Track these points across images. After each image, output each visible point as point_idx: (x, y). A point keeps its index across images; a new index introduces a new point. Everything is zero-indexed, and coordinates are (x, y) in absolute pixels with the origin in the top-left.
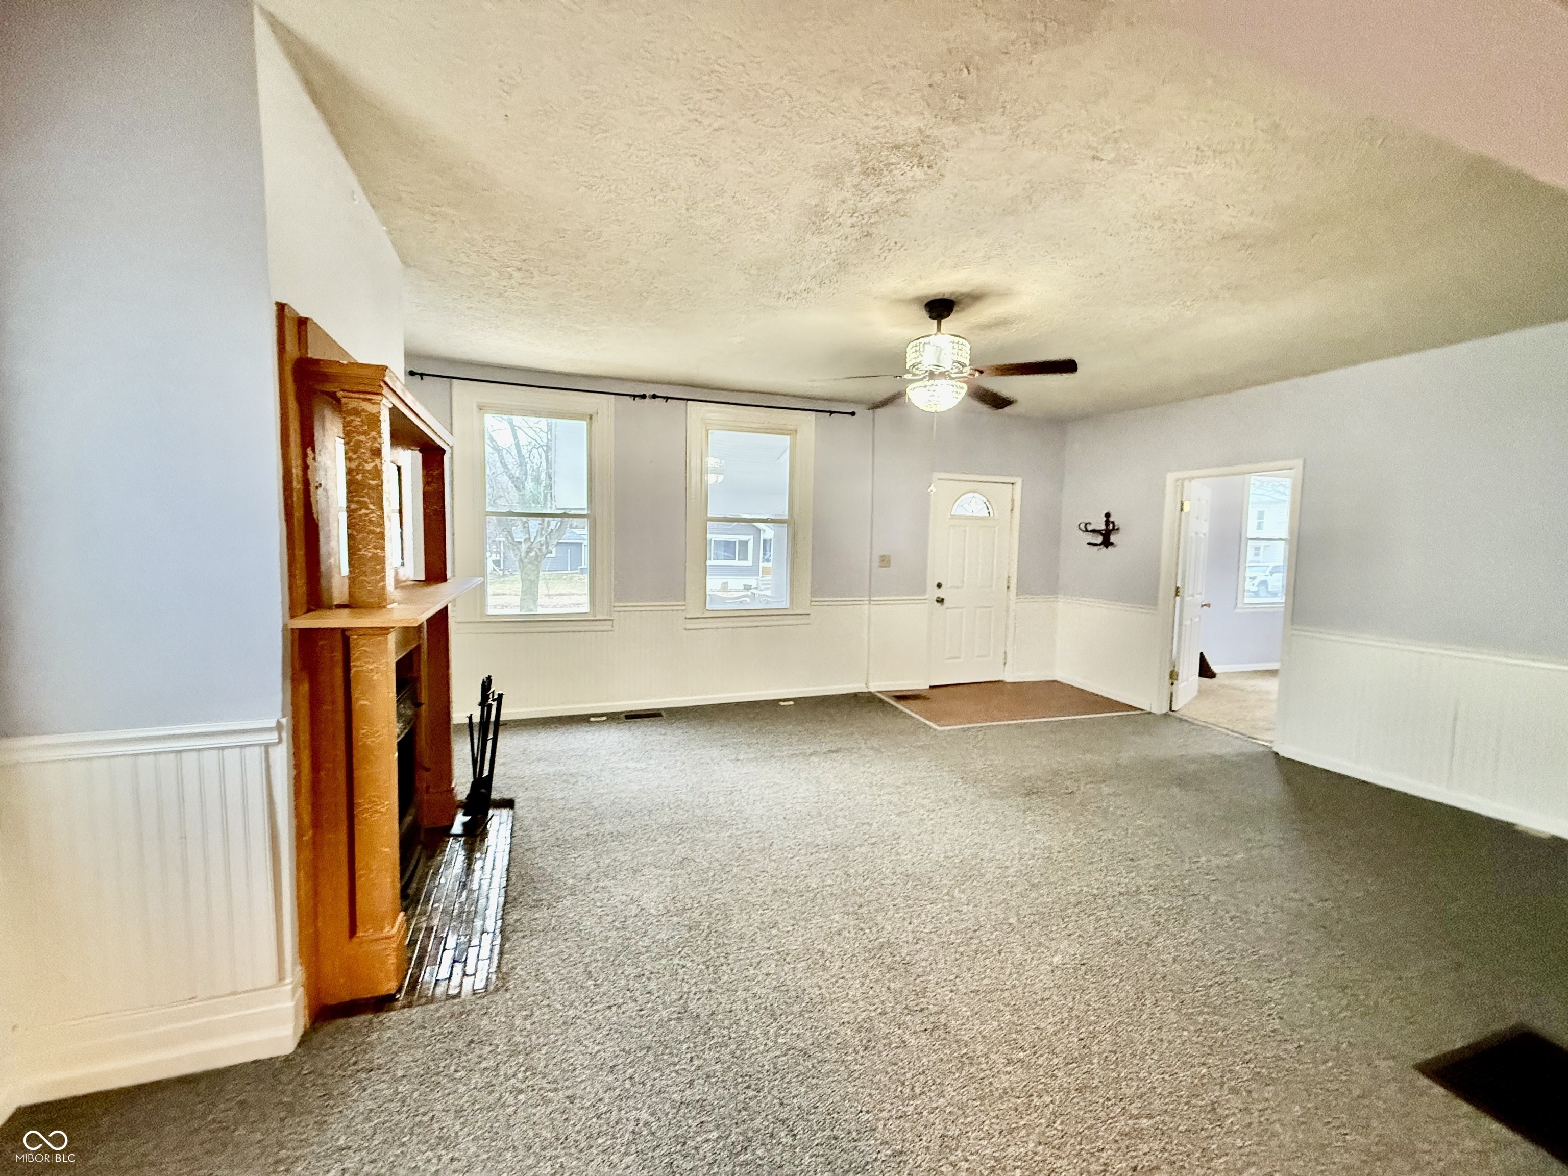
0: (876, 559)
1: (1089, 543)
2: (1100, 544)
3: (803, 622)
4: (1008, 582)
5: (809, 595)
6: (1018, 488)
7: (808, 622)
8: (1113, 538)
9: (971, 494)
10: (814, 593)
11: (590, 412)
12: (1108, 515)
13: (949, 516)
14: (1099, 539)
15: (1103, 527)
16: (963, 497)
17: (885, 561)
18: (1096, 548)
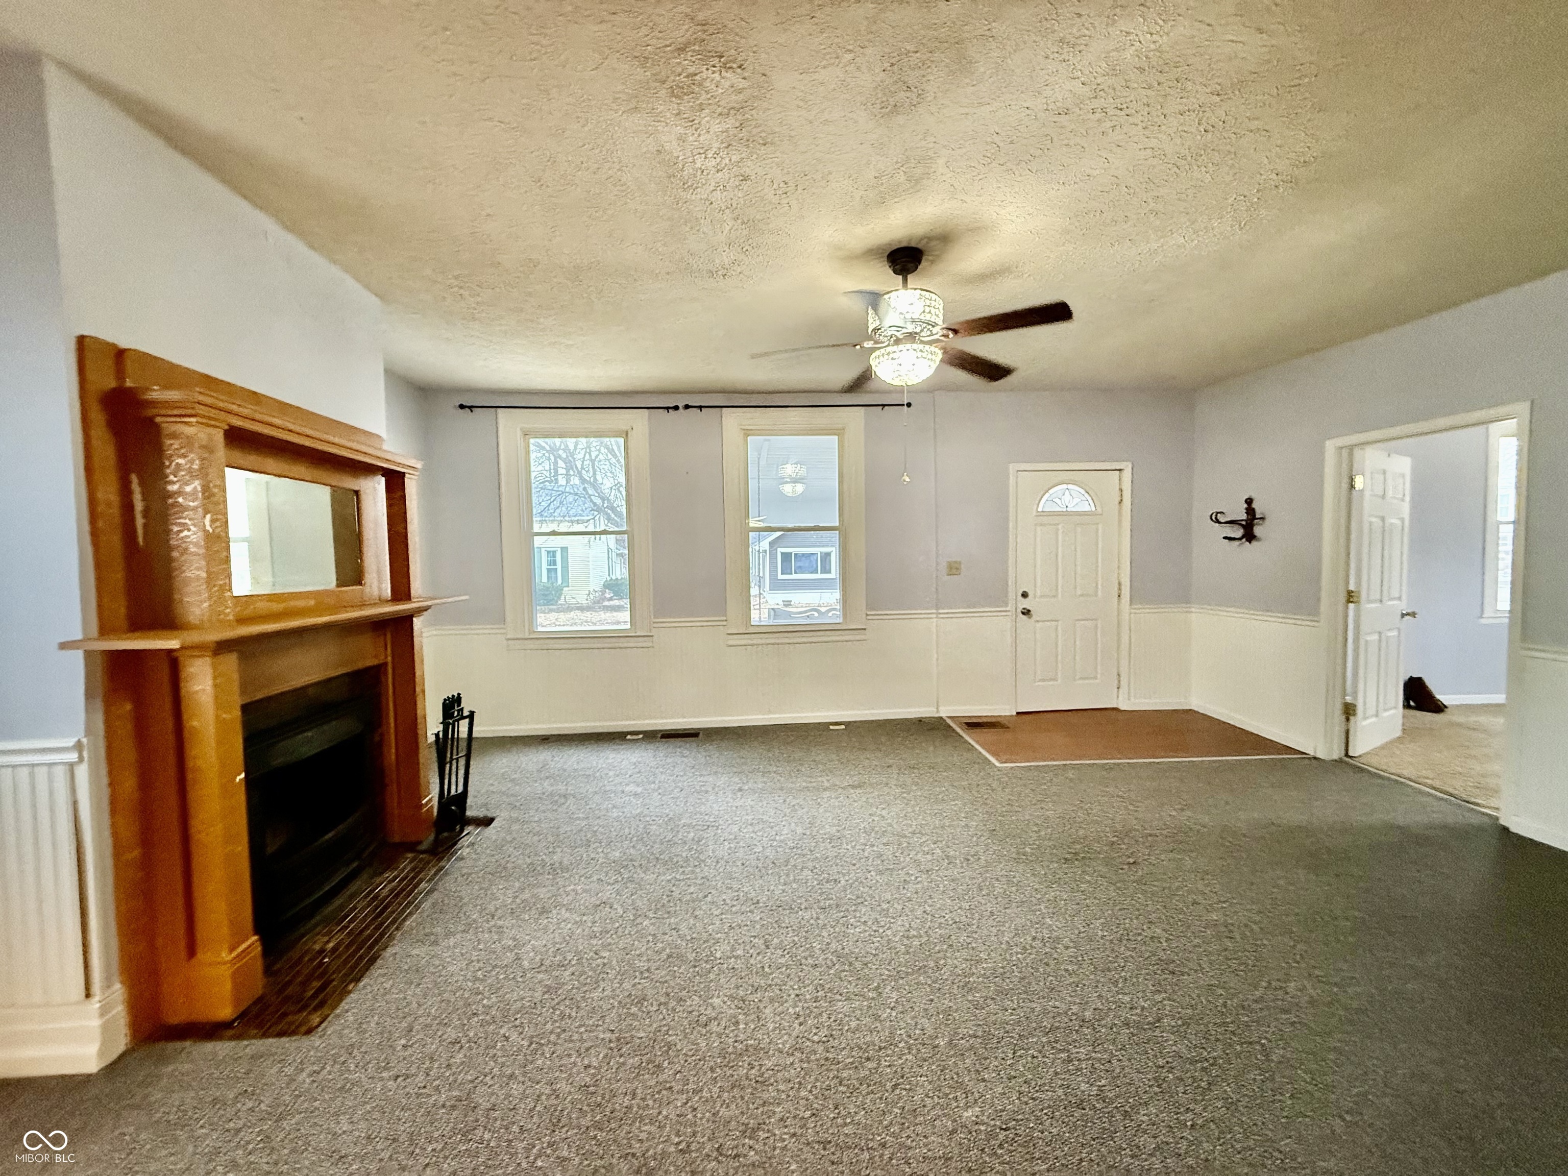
0: (943, 566)
1: (1225, 538)
2: (1240, 539)
3: (858, 637)
4: (1120, 589)
5: (864, 609)
6: (1127, 475)
7: (863, 637)
8: (1257, 530)
9: (1065, 486)
10: (870, 607)
11: (624, 428)
12: (1249, 501)
13: (1035, 513)
14: (1239, 532)
15: (1244, 517)
16: (1051, 491)
17: (954, 569)
18: (1237, 543)
